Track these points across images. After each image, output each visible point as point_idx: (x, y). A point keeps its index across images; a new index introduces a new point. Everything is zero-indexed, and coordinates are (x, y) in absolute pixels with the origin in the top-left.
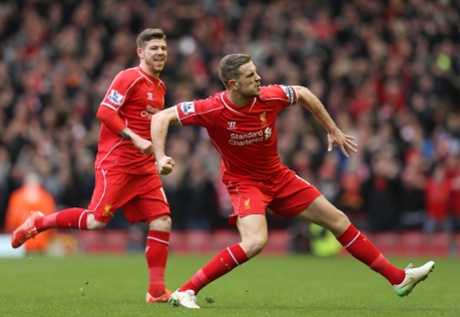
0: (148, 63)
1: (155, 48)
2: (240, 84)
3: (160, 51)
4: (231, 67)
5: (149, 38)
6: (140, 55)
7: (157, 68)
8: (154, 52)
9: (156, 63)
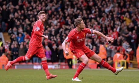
0: (41, 20)
1: (43, 16)
2: (81, 26)
3: (45, 17)
4: (79, 22)
5: (42, 13)
6: (39, 18)
7: (44, 21)
8: (43, 17)
9: (43, 20)
